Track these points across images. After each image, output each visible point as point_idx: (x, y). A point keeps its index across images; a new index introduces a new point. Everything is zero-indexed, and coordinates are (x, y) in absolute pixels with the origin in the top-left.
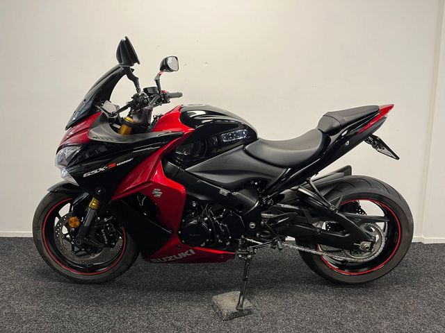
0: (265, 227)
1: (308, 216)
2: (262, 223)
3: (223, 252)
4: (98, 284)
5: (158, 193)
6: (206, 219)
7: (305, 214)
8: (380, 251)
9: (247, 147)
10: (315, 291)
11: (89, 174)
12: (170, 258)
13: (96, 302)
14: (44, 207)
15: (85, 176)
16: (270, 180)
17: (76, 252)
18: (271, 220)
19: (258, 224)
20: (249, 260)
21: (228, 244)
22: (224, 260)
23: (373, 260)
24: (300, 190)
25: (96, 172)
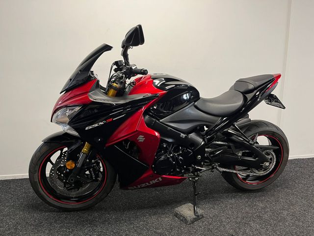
0: (207, 158)
1: (233, 148)
2: (206, 155)
3: (180, 177)
4: (84, 210)
5: (141, 138)
6: (172, 155)
7: (232, 147)
8: (273, 167)
9: (196, 103)
10: (234, 197)
11: (91, 128)
12: (143, 185)
13: (89, 223)
14: (40, 156)
15: (87, 129)
16: (210, 125)
17: (67, 188)
18: (211, 153)
19: (203, 156)
20: (196, 181)
21: (183, 171)
22: (179, 183)
23: (268, 173)
24: (229, 131)
25: (96, 125)
